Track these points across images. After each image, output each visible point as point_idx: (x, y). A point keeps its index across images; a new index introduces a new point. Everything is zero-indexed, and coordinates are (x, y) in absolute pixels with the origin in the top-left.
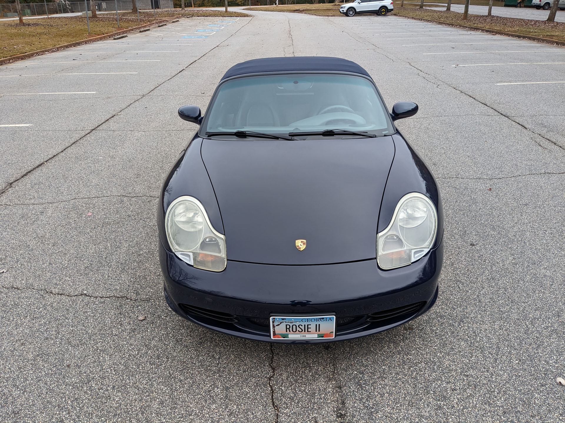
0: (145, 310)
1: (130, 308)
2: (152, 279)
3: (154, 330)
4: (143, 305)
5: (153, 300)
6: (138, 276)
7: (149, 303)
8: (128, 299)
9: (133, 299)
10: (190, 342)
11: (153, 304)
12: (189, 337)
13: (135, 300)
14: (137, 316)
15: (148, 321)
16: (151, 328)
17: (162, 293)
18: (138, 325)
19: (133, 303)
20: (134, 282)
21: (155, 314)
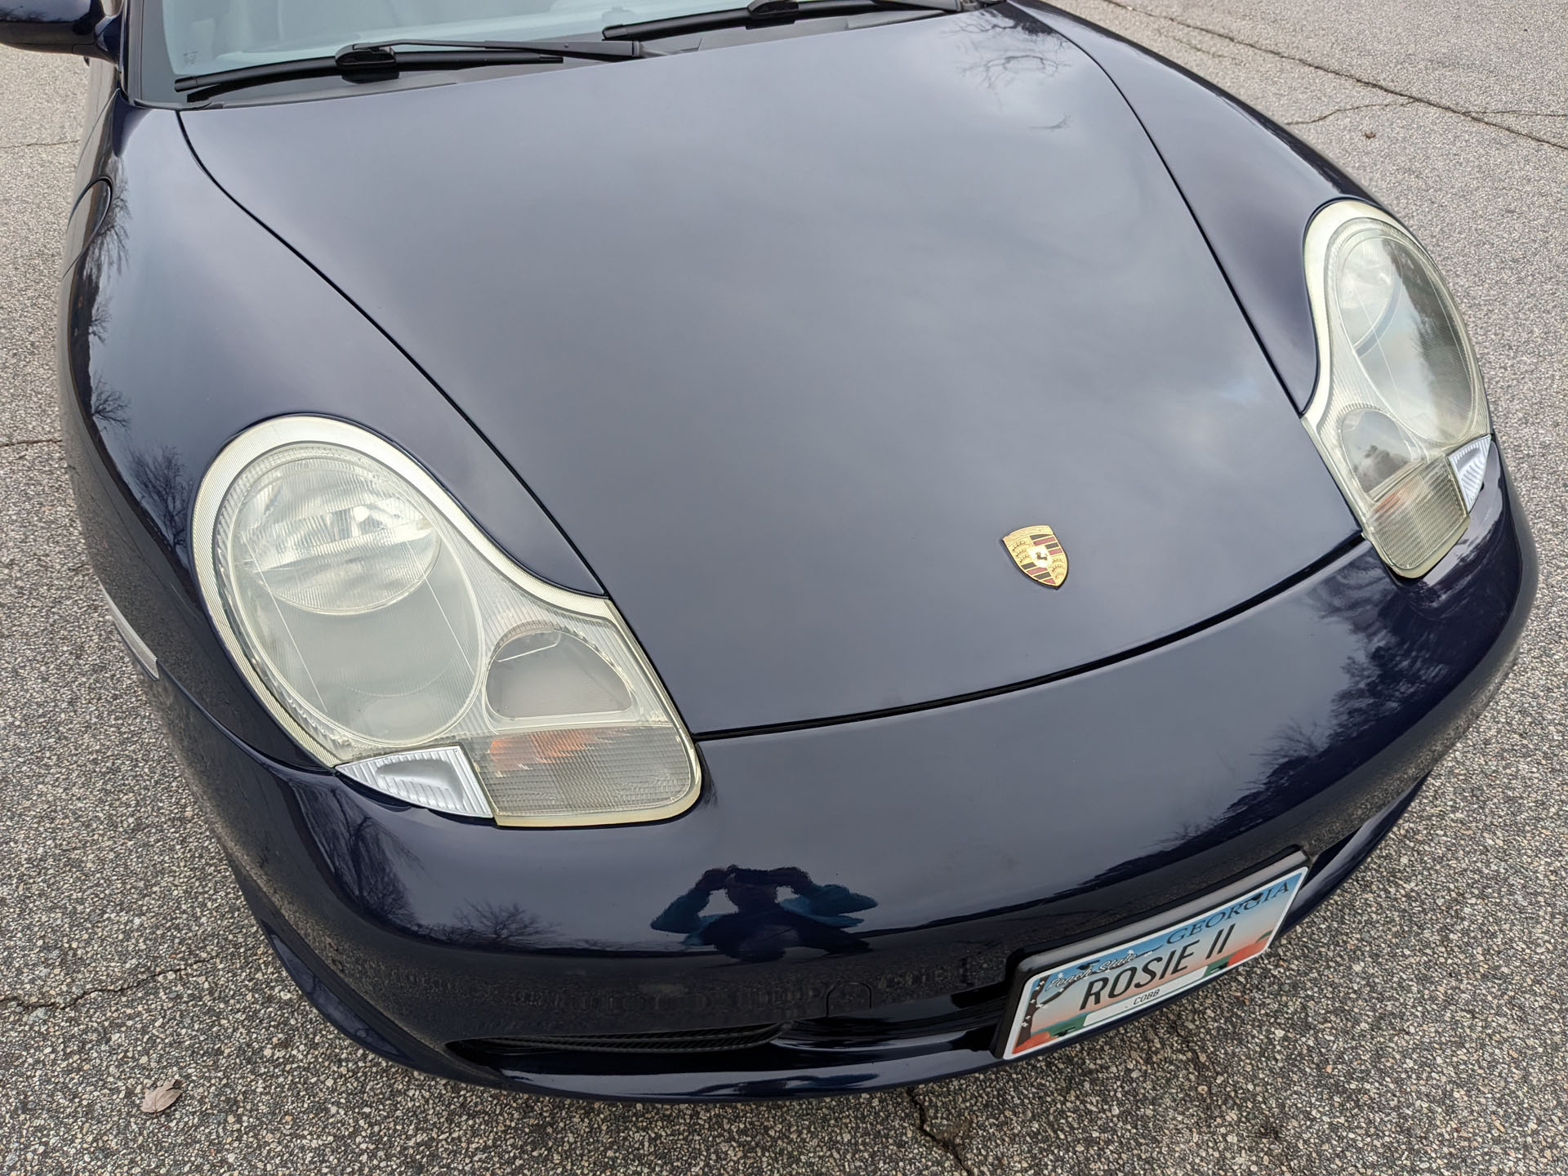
0: (152, 1041)
1: (67, 1056)
2: (112, 855)
3: (259, 1147)
4: (130, 1017)
5: (171, 976)
6: (29, 860)
7: (156, 994)
8: (29, 1008)
9: (59, 1000)
10: (485, 1149)
11: (179, 996)
12: (466, 1122)
13: (73, 1004)
14: (130, 1093)
15: (201, 1102)
16: (239, 1139)
17: (197, 919)
18: (158, 1144)
19: (70, 1020)
20: (22, 900)
21: (220, 1052)
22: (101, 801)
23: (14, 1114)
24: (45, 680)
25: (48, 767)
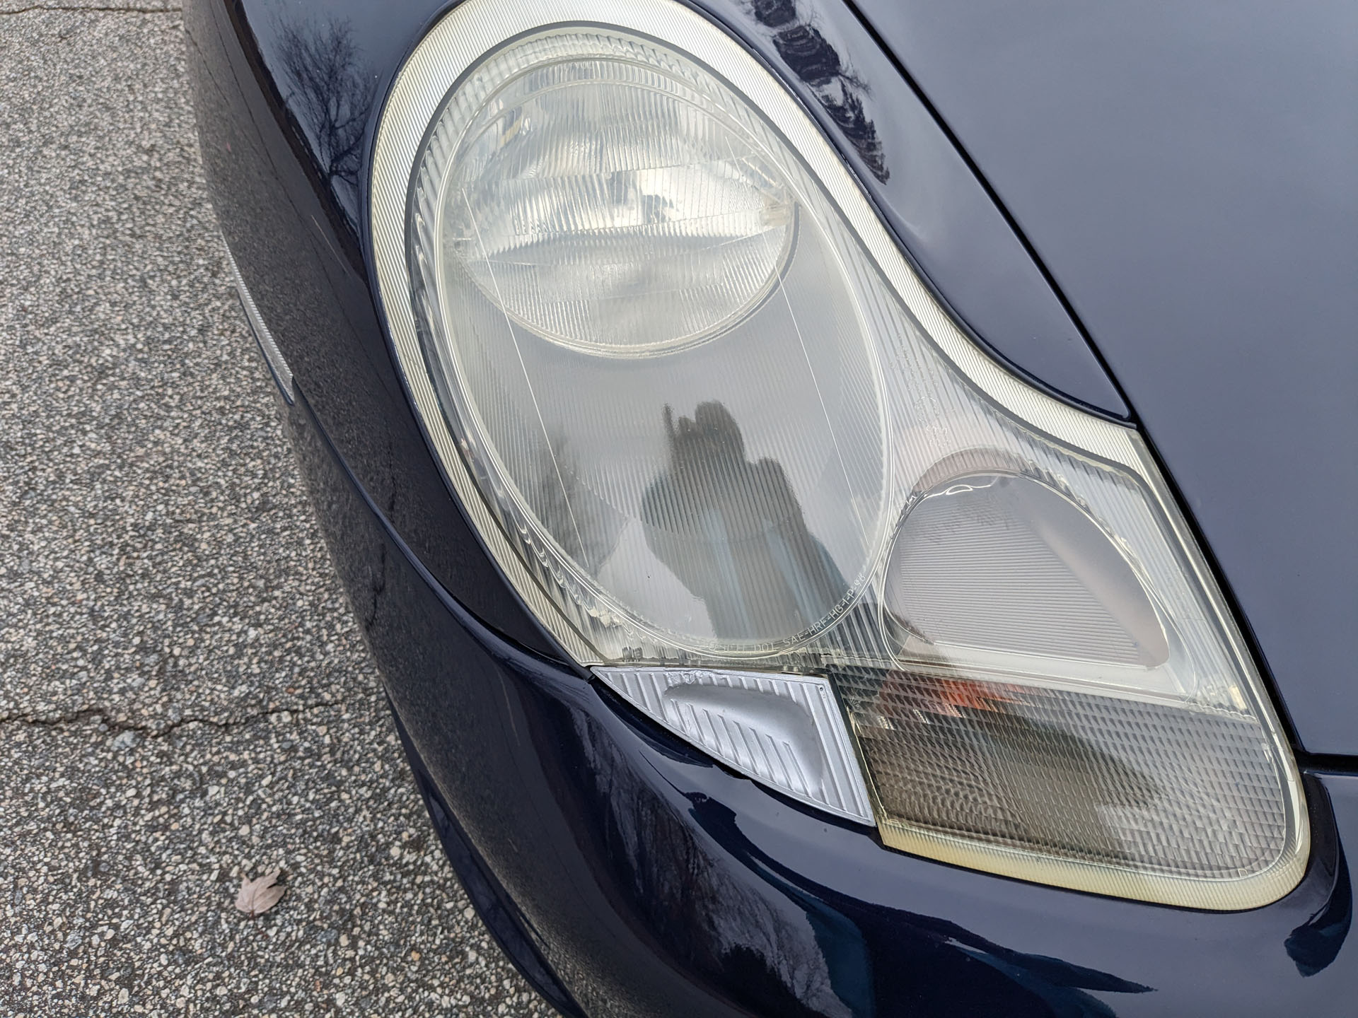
0: (257, 803)
1: (154, 805)
2: (230, 538)
3: (377, 991)
4: (233, 766)
5: (286, 717)
6: (135, 525)
7: (267, 738)
8: (115, 728)
9: (151, 724)
11: (294, 748)
13: (167, 733)
14: (224, 876)
15: (310, 908)
16: (351, 973)
17: (323, 645)
18: (252, 958)
19: (161, 755)
20: (122, 578)
21: (336, 839)
22: (225, 464)
23: (82, 875)
24: (175, 297)
25: (168, 408)
